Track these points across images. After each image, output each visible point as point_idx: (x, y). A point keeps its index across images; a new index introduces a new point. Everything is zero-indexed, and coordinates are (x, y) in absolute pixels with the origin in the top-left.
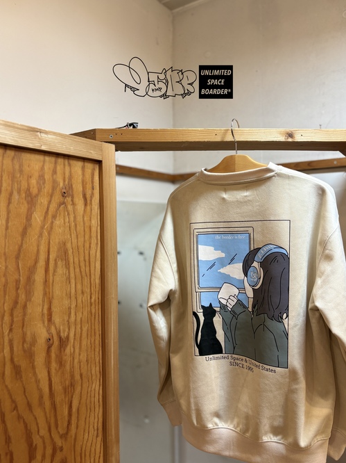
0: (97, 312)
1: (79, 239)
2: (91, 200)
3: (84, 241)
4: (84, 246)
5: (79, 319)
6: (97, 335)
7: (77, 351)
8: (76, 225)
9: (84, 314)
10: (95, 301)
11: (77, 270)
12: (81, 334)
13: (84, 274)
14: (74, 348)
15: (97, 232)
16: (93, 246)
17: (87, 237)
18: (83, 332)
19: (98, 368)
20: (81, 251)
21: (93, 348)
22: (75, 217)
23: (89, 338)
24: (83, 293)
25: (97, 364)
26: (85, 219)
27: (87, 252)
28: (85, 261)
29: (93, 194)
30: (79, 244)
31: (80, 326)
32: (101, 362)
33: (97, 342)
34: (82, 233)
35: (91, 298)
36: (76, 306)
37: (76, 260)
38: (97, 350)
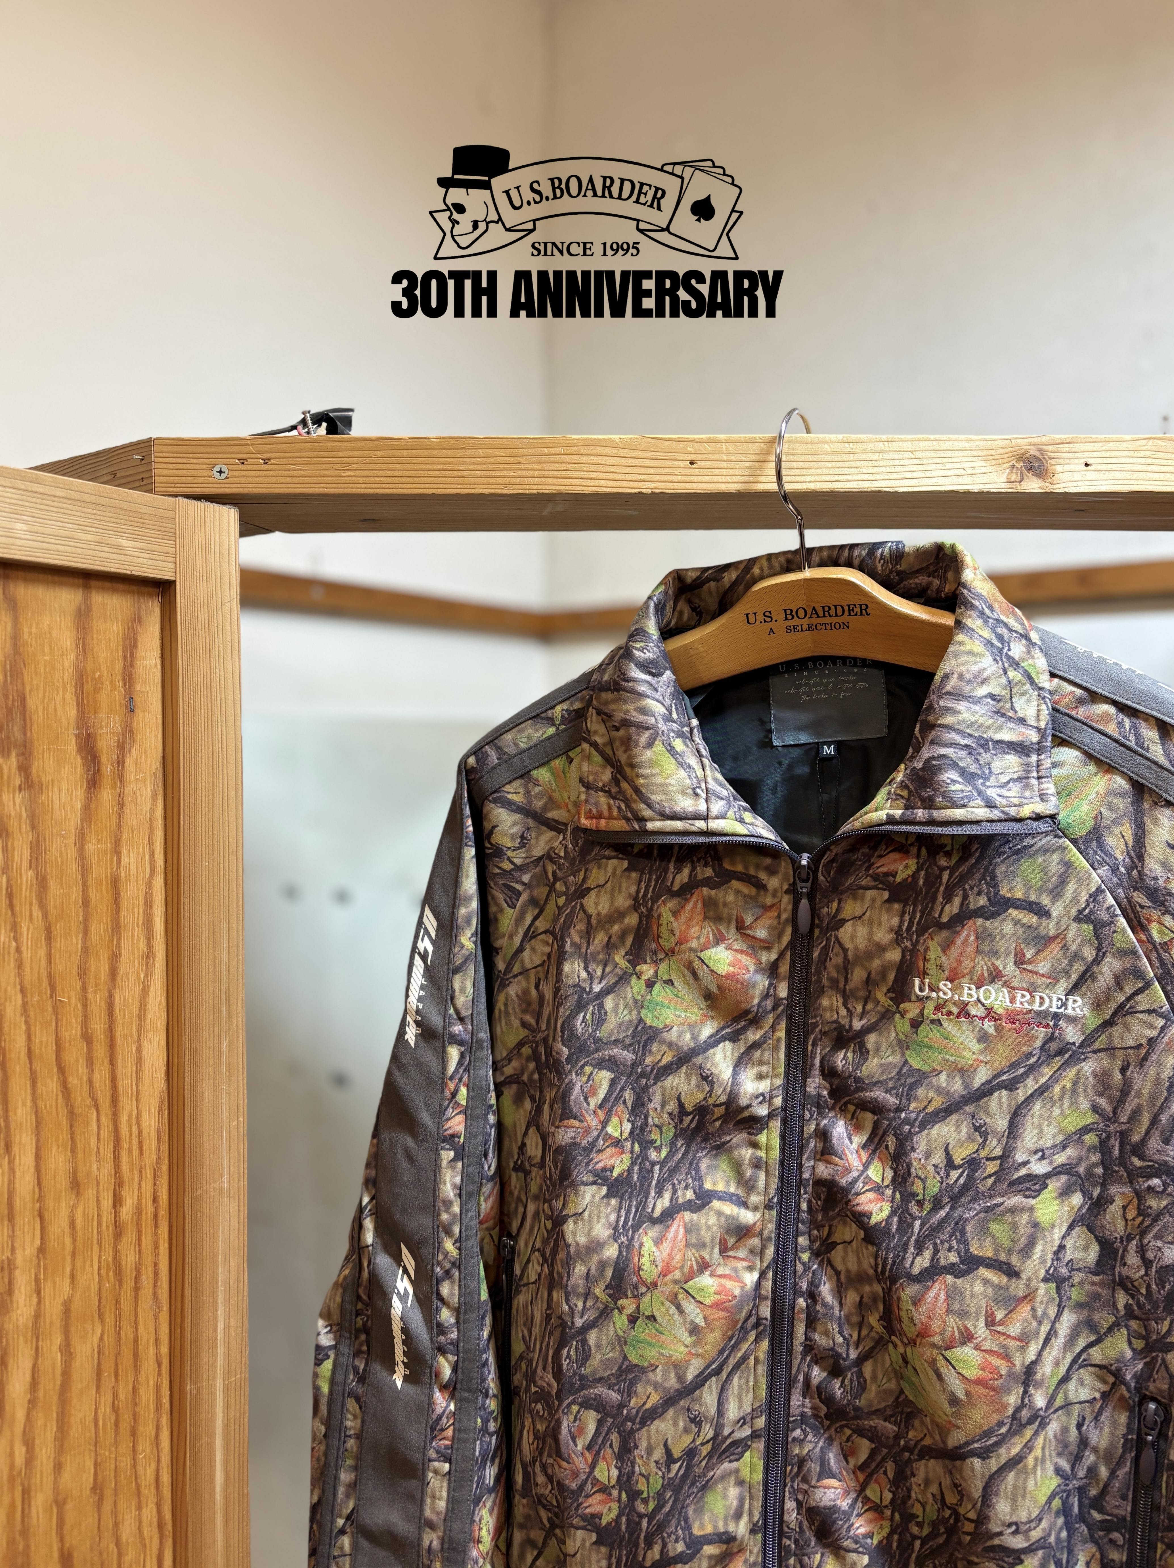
0: (148, 1259)
1: (59, 944)
2: (120, 762)
3: (85, 950)
4: (83, 973)
5: (53, 1310)
6: (148, 1366)
7: (45, 1454)
8: (42, 883)
9: (82, 1279)
10: (139, 1211)
11: (50, 1086)
12: (66, 1373)
13: (81, 1098)
14: (29, 1443)
15: (148, 904)
16: (129, 965)
17: (99, 929)
18: (76, 1364)
19: (149, 1513)
20: (70, 996)
21: (125, 1426)
22: (37, 848)
23: (108, 1382)
24: (76, 1185)
25: (148, 1492)
26: (91, 847)
27: (97, 1000)
28: (88, 1038)
29: (128, 733)
30: (60, 966)
31: (58, 1340)
32: (166, 1478)
33: (147, 1396)
34: (75, 912)
35: (117, 1201)
36: (42, 1250)
37: (44, 1039)
38: (147, 1430)
